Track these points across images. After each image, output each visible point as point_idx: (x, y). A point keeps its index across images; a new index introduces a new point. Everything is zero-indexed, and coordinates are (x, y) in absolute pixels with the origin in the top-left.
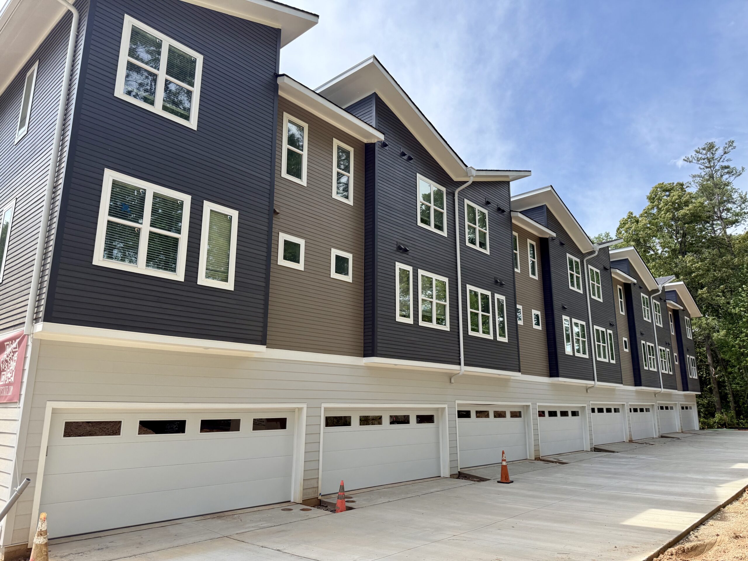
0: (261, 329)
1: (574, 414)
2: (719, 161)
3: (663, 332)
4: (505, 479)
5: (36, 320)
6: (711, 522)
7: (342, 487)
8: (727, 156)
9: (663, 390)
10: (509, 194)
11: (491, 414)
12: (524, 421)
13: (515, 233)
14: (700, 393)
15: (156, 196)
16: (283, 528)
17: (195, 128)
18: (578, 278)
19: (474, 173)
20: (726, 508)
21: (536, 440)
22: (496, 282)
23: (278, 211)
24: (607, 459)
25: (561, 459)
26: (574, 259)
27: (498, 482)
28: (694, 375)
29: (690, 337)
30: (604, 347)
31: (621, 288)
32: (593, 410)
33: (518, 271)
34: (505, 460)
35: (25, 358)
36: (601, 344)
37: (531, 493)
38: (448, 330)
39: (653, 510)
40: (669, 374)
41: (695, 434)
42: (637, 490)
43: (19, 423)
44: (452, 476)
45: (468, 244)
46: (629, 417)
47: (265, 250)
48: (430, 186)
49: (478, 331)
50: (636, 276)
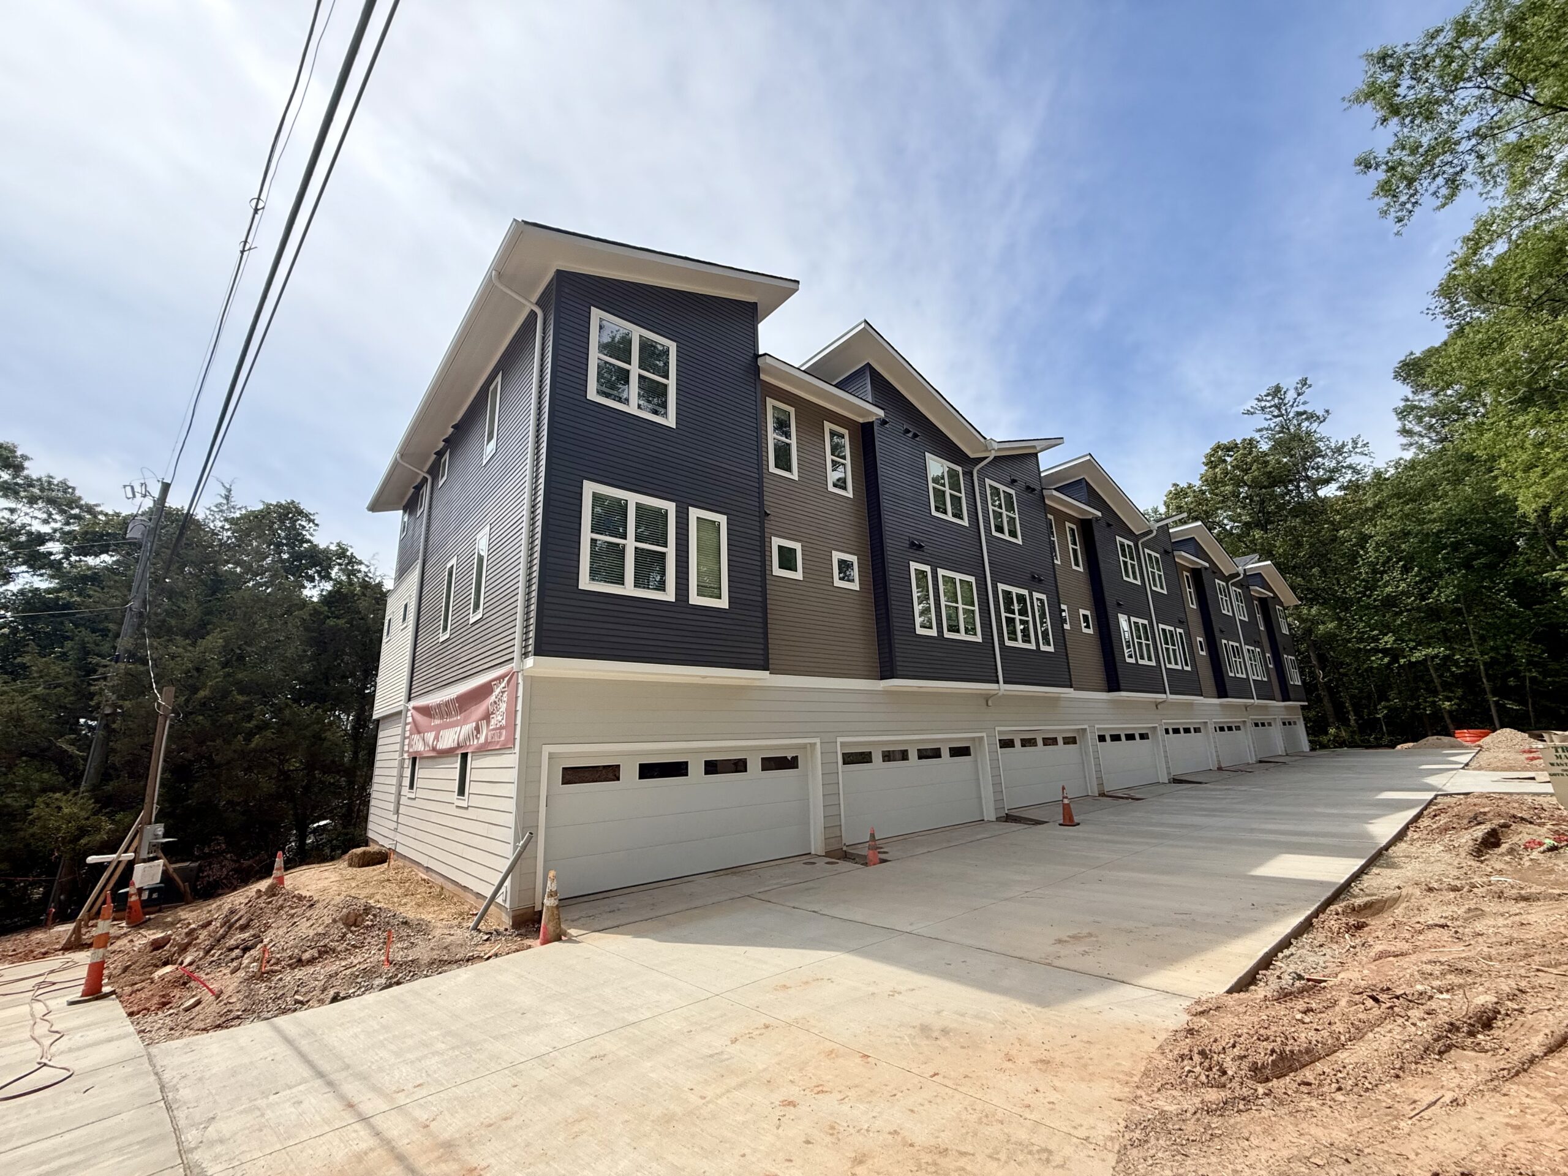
0: (761, 652)
1: (1143, 737)
2: (1292, 406)
3: (1249, 627)
4: (1069, 821)
5: (525, 655)
6: (1375, 870)
7: (873, 835)
8: (1302, 399)
9: (1256, 701)
10: (1039, 469)
11: (1040, 742)
12: (1081, 748)
13: (1050, 517)
14: (1306, 704)
15: (639, 507)
16: (811, 884)
17: (674, 427)
18: (1133, 566)
19: (996, 446)
20: (1390, 851)
21: (1099, 771)
22: (1034, 577)
23: (768, 512)
24: (1194, 793)
25: (1132, 793)
26: (1126, 542)
27: (1060, 825)
28: (1295, 679)
29: (1285, 631)
30: (1174, 650)
31: (1188, 574)
32: (1167, 731)
33: (1058, 562)
34: (1066, 798)
35: (517, 697)
36: (1171, 647)
37: (1106, 837)
38: (980, 640)
39: (1287, 855)
40: (1262, 681)
41: (1304, 756)
42: (1252, 830)
43: (516, 771)
44: (998, 819)
45: (994, 533)
46: (1214, 738)
47: (758, 558)
48: (942, 466)
49: (1016, 640)
50: (1206, 558)
